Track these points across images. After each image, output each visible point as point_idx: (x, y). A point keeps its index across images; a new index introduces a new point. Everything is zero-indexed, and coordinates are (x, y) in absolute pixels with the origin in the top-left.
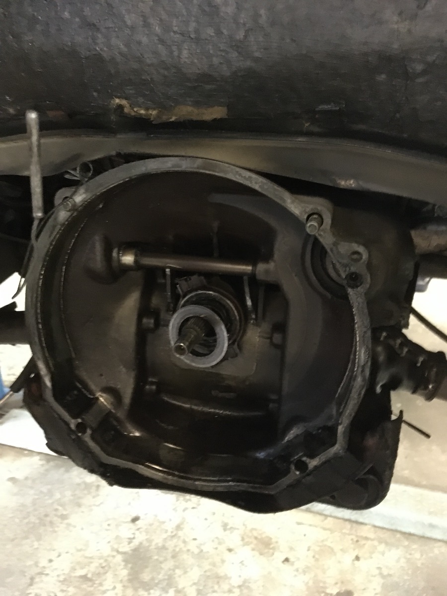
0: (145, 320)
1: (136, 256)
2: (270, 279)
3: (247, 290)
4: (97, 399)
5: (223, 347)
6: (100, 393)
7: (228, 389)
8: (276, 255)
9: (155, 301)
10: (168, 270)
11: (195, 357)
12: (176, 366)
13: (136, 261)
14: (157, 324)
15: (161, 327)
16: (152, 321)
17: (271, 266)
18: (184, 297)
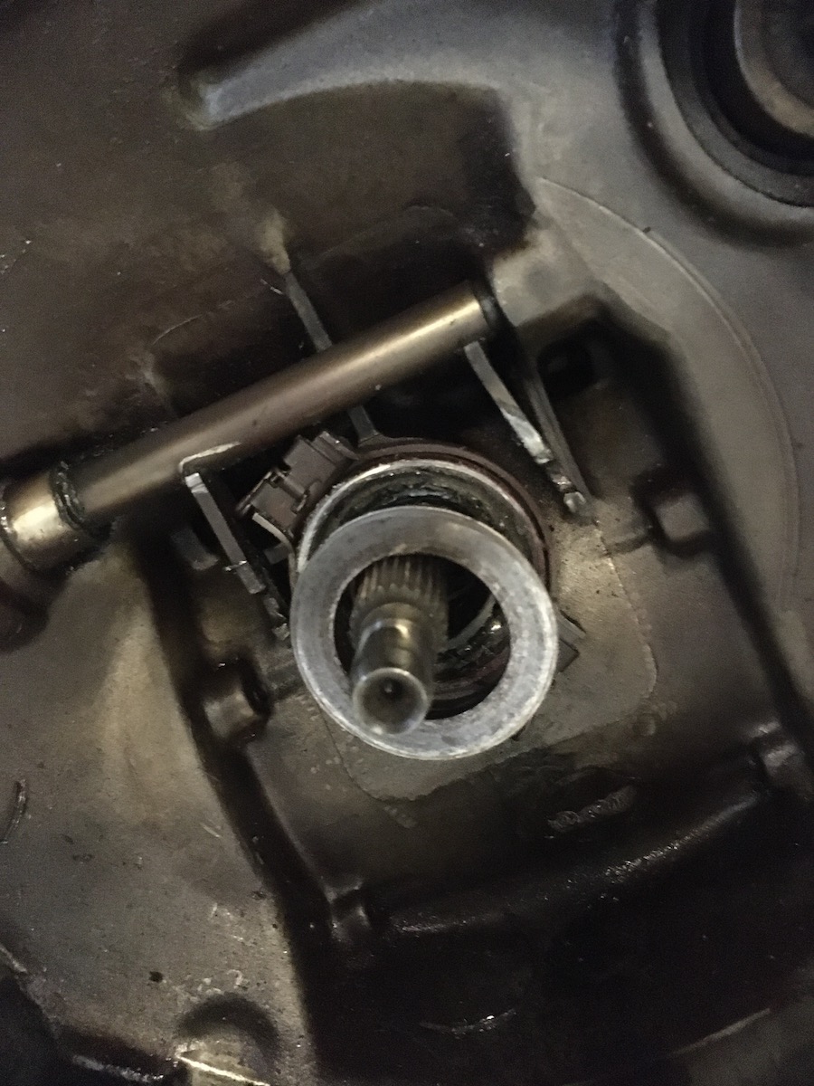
0: (213, 710)
1: (57, 492)
2: (561, 298)
3: (499, 392)
4: (183, 1071)
5: (537, 618)
6: (182, 1049)
7: (600, 782)
8: (545, 195)
9: (218, 634)
10: (193, 480)
11: (447, 721)
12: (392, 801)
13: (67, 513)
14: (263, 703)
15: (277, 706)
16: (239, 697)
17: (545, 248)
18: (296, 541)
